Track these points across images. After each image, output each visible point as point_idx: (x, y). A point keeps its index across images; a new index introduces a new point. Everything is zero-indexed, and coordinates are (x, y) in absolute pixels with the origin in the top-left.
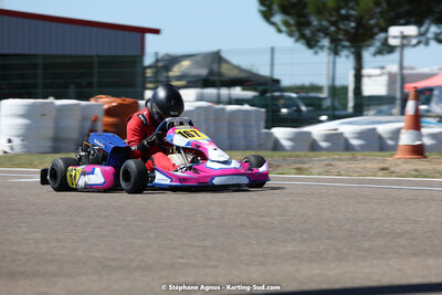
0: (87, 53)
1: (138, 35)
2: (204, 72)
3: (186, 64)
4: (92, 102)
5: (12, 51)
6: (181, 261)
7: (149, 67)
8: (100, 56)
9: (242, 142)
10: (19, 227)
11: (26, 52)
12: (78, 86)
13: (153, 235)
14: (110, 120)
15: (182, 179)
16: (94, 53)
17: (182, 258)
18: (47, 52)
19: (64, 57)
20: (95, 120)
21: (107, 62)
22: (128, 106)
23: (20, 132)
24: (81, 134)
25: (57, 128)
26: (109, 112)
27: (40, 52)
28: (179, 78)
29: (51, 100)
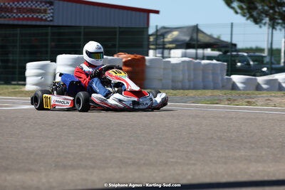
0: (112, 25)
1: (146, 14)
2: (187, 38)
3: (175, 33)
4: (115, 57)
5: (65, 24)
6: (172, 160)
7: (152, 35)
8: (120, 28)
9: (212, 84)
10: (69, 136)
11: (73, 25)
12: (106, 46)
13: (154, 143)
14: (127, 69)
16: (116, 26)
17: (173, 158)
18: (86, 25)
19: (98, 28)
21: (125, 32)
22: (138, 60)
26: (126, 64)
27: (82, 25)
28: (171, 42)
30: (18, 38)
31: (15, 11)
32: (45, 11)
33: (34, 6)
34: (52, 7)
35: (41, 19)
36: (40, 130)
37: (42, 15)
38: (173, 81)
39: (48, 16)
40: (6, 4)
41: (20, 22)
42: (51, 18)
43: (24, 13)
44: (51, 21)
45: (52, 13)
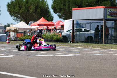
15: (36, 48)
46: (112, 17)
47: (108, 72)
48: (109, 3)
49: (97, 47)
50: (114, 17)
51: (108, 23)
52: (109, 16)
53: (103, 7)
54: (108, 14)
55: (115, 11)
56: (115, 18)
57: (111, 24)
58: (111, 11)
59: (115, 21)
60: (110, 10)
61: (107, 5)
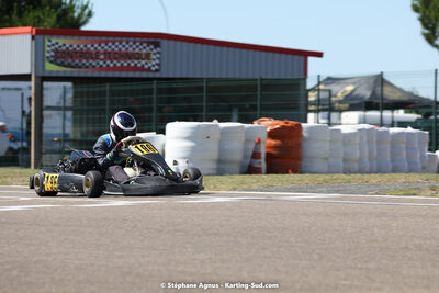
0: (250, 77)
1: (302, 58)
2: (367, 94)
3: (349, 88)
4: (256, 124)
5: (178, 76)
6: (344, 282)
7: (313, 89)
8: (262, 80)
9: (406, 165)
10: (186, 248)
11: (191, 76)
12: (241, 109)
13: (316, 257)
14: (274, 142)
16: (258, 77)
17: (345, 279)
18: (211, 76)
19: (228, 80)
20: (259, 142)
21: (269, 86)
22: (291, 128)
23: (185, 154)
24: (245, 157)
25: (221, 151)
26: (272, 135)
27: (204, 76)
28: (340, 102)
29: (215, 122)
30: (107, 98)
31: (102, 57)
32: (148, 56)
33: (130, 49)
34: (158, 50)
35: (142, 69)
36: (141, 238)
37: (143, 62)
38: (345, 161)
39: (152, 64)
40: (89, 46)
41: (110, 74)
42: (157, 67)
43: (116, 59)
44: (157, 71)
45: (158, 58)
46: (65, 66)
47: (55, 270)
48: (49, 16)
49: (9, 180)
50: (73, 67)
51: (47, 89)
52: (51, 62)
53: (28, 29)
54: (47, 55)
55: (75, 46)
56: (75, 72)
57: (60, 92)
58: (60, 44)
59: (74, 84)
60: (54, 41)
61: (46, 24)
